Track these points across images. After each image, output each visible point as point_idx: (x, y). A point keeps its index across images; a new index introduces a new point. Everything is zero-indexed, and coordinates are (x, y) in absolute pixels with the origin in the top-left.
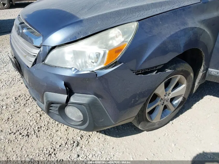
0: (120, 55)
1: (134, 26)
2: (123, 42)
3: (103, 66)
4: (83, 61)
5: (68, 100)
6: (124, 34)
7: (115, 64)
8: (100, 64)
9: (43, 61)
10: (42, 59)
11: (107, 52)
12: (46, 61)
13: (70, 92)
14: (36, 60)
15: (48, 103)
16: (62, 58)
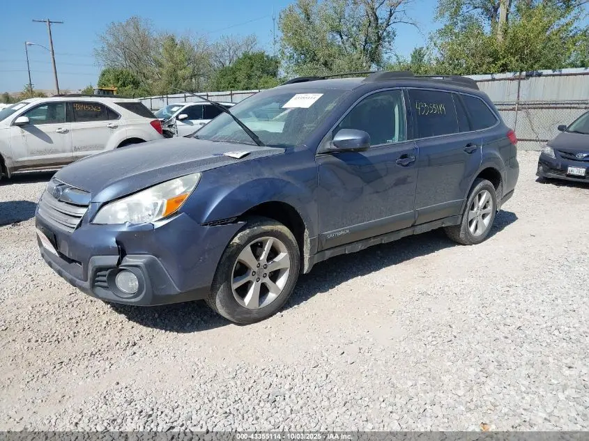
0: (181, 204)
1: (196, 177)
2: (184, 192)
3: (161, 217)
4: (140, 216)
5: (119, 262)
6: (184, 185)
7: (176, 213)
8: (158, 215)
9: (91, 221)
10: (89, 219)
11: (166, 202)
12: (94, 222)
13: (122, 253)
14: (81, 221)
15: (95, 269)
16: (114, 215)
